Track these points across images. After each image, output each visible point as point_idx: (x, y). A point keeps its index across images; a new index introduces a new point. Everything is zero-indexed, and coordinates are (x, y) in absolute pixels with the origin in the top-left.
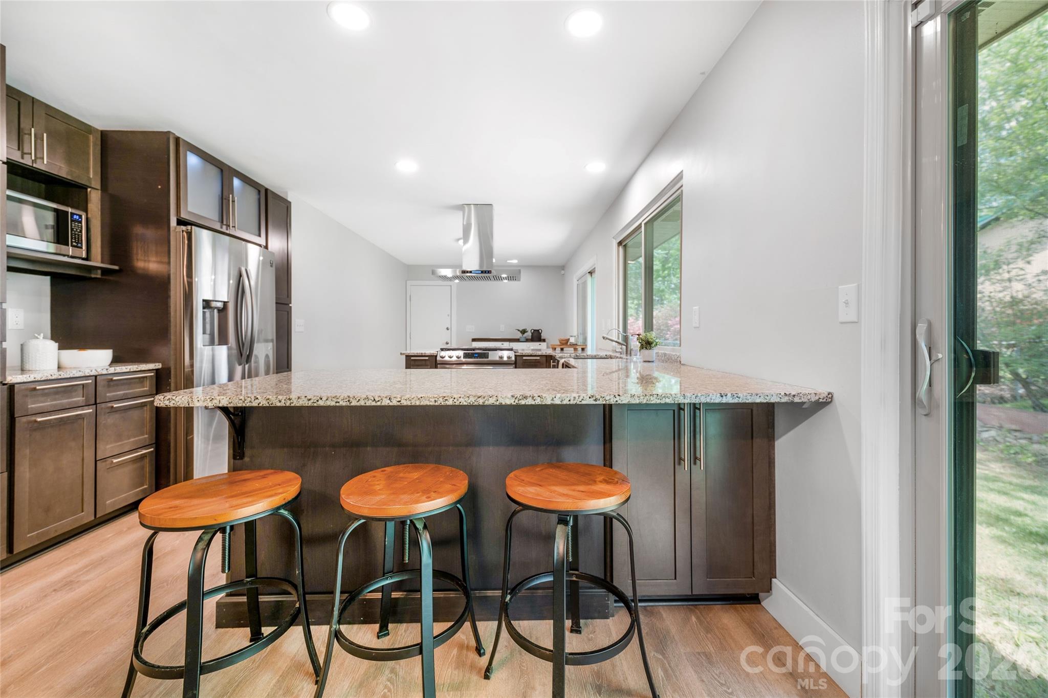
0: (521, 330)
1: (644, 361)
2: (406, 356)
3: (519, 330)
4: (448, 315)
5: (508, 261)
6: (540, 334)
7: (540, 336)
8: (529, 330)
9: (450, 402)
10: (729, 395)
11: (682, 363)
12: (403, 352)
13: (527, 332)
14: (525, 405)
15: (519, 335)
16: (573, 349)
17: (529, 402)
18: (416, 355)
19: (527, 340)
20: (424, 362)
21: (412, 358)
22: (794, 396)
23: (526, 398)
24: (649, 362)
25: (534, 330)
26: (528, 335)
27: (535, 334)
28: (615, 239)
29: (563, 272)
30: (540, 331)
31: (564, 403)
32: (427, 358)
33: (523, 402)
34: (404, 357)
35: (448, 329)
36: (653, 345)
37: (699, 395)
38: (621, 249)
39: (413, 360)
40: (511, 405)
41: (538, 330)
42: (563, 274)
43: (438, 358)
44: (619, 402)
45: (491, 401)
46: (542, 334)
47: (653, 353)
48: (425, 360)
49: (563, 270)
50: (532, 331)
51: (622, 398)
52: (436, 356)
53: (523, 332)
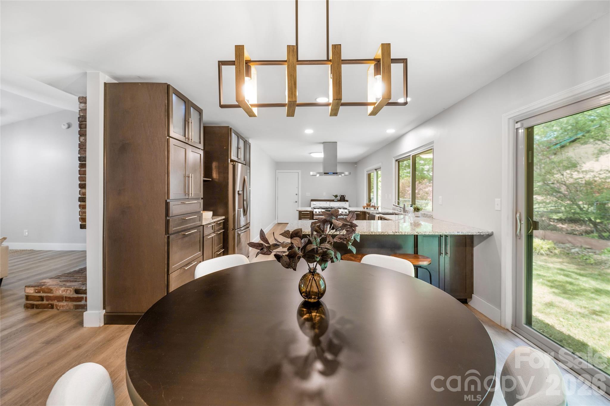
0: (334, 195)
1: (416, 217)
2: (299, 211)
3: (334, 196)
4: (297, 188)
6: (345, 197)
7: (345, 199)
8: (338, 195)
9: (373, 234)
10: (460, 232)
11: (433, 218)
12: (297, 209)
13: (338, 196)
14: (396, 235)
15: (334, 198)
16: (373, 208)
17: (398, 234)
18: (304, 211)
19: (338, 201)
20: (307, 214)
21: (302, 212)
22: (481, 233)
23: (397, 232)
24: (418, 217)
25: (342, 196)
26: (339, 198)
27: (342, 197)
28: (394, 158)
29: (356, 166)
30: (345, 196)
31: (409, 234)
32: (309, 212)
33: (396, 234)
34: (298, 212)
35: (296, 194)
36: (420, 210)
38: (397, 163)
40: (392, 235)
41: (343, 196)
42: (356, 167)
43: (314, 213)
44: (426, 234)
45: (386, 233)
46: (345, 198)
47: (419, 213)
48: (308, 213)
49: (356, 164)
50: (340, 196)
52: (313, 212)
53: (336, 196)
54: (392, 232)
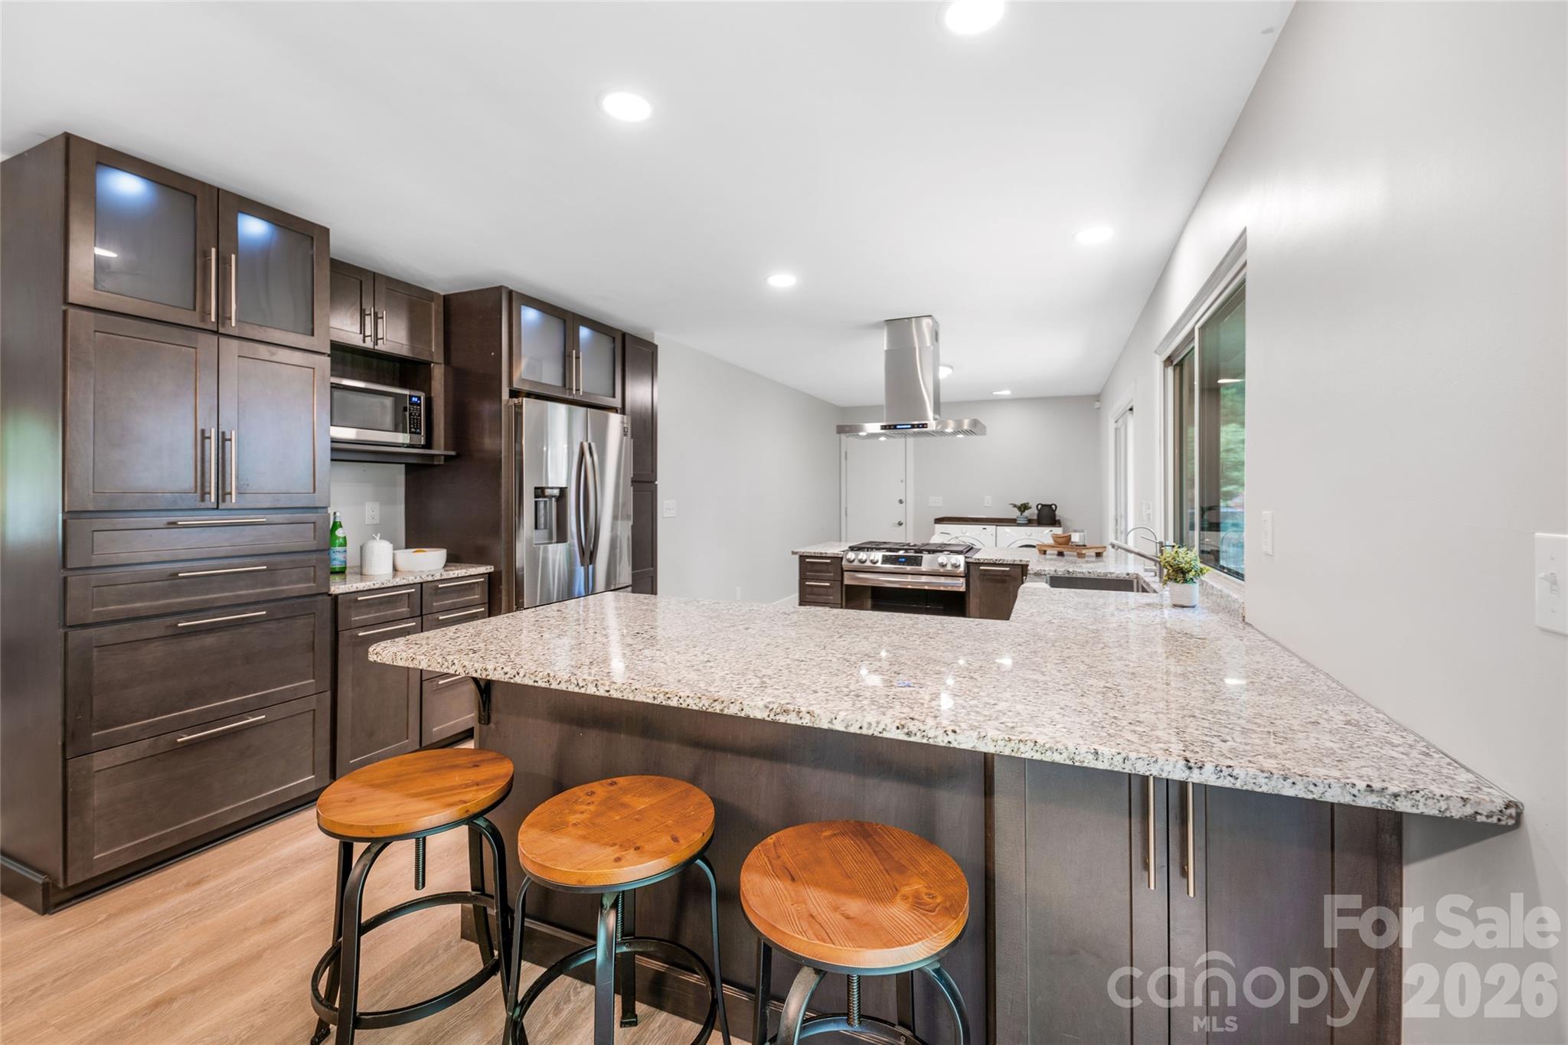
0: (1019, 503)
1: (1175, 606)
2: (801, 556)
3: (1015, 506)
4: (902, 481)
5: (995, 393)
6: (1054, 511)
7: (1055, 516)
8: (1033, 504)
9: (674, 703)
10: (1209, 767)
11: (1246, 621)
12: (795, 550)
13: (1030, 508)
14: (785, 724)
15: (1015, 514)
17: (793, 719)
18: (814, 555)
19: (1030, 522)
20: (825, 566)
21: (807, 560)
22: (1396, 796)
23: (786, 711)
24: (1183, 607)
25: (1043, 506)
26: (1032, 513)
27: (1046, 511)
28: (1160, 355)
29: (1097, 405)
30: (1053, 507)
31: (852, 730)
32: (829, 561)
33: (782, 719)
34: (797, 557)
35: (901, 502)
36: (1191, 575)
37: (1133, 756)
39: (809, 562)
40: (763, 721)
41: (1050, 506)
42: (1099, 408)
43: (844, 563)
45: (733, 710)
46: (1056, 512)
48: (827, 563)
49: (1098, 401)
50: (1040, 507)
51: (960, 738)
52: (842, 558)
53: (1023, 508)
54: (761, 704)
